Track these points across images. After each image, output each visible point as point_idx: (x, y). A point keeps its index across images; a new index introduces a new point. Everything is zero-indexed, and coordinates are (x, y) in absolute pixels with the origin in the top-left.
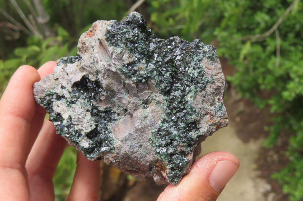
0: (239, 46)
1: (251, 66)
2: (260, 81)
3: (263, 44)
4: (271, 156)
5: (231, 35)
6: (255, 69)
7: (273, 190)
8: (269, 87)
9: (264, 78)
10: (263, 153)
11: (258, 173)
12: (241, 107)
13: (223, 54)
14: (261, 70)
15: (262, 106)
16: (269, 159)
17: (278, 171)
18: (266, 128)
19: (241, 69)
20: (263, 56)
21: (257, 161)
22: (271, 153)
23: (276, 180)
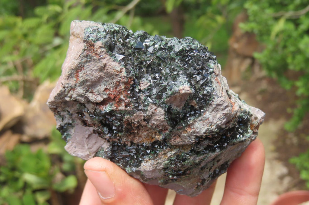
0: (270, 22)
1: (282, 44)
2: (289, 60)
3: (296, 22)
4: (291, 139)
5: (263, 9)
6: (285, 47)
7: (290, 174)
8: (298, 68)
9: (294, 58)
10: (283, 134)
11: (275, 155)
12: (264, 85)
13: (252, 29)
14: (291, 49)
15: (288, 87)
16: (288, 142)
17: (297, 155)
18: (289, 110)
19: (270, 46)
20: (295, 34)
21: (275, 143)
22: (291, 135)
23: (294, 165)
